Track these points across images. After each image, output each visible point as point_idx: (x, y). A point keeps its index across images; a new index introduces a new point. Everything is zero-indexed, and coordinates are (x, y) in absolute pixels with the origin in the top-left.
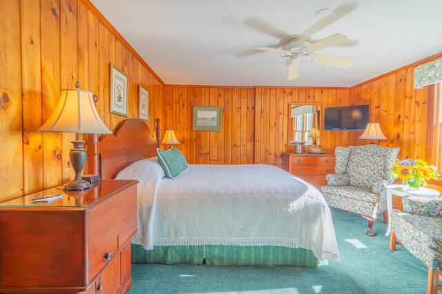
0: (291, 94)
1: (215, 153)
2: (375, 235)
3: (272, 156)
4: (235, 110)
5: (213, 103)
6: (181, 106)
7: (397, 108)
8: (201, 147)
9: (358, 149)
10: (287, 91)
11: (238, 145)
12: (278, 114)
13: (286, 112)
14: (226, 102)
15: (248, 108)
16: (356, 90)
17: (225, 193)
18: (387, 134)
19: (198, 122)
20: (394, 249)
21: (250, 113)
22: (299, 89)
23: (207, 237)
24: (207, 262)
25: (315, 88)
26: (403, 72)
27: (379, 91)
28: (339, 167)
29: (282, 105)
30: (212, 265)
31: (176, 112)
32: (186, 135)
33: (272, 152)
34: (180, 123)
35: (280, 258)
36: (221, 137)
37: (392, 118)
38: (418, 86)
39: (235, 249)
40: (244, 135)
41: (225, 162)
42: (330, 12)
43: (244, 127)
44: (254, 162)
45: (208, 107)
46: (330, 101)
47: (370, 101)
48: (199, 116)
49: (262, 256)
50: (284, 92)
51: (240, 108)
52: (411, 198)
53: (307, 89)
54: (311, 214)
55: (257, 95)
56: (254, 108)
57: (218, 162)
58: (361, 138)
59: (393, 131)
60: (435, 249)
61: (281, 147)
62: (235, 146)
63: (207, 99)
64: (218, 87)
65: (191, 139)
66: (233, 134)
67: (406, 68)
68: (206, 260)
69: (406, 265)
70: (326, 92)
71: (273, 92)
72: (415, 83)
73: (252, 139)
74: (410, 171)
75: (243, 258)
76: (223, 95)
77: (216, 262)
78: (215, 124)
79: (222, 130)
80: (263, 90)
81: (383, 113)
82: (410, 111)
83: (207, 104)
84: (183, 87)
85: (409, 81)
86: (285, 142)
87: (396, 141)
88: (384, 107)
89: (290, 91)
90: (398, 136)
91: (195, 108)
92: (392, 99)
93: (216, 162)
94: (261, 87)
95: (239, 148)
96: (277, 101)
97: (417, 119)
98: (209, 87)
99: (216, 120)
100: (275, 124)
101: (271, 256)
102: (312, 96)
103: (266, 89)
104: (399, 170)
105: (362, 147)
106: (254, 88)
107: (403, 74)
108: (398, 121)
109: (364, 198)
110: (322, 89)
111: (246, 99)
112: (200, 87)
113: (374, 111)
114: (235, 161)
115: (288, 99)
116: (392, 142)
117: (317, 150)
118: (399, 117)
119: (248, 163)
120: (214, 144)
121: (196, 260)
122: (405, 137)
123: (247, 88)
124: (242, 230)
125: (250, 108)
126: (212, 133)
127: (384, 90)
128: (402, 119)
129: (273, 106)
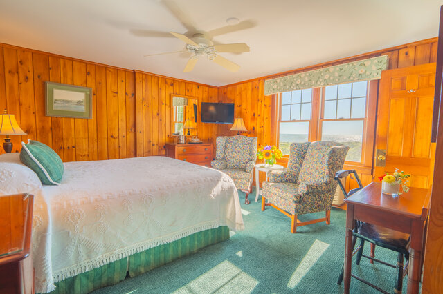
0: (172, 85)
1: (84, 146)
2: (250, 203)
3: (156, 147)
4: (110, 94)
5: (78, 81)
6: (22, 79)
7: (253, 108)
8: (61, 139)
9: (231, 139)
10: (169, 82)
11: (116, 135)
12: (160, 104)
13: (168, 104)
14: (98, 84)
15: (126, 94)
16: (222, 90)
17: (150, 191)
18: (247, 127)
19: (55, 105)
20: (265, 209)
21: (130, 101)
22: (180, 82)
23: (132, 246)
24: (131, 274)
25: (193, 83)
26: (257, 82)
27: (241, 94)
28: (219, 154)
29: (164, 95)
30: (138, 274)
31: (11, 88)
32: (34, 122)
33: (155, 143)
34: (20, 104)
35: (203, 241)
36: (92, 125)
37: (249, 116)
38: (267, 94)
39: (162, 248)
40: (123, 124)
41: (99, 157)
42: (238, 22)
43: (122, 115)
44: (135, 155)
45: (72, 86)
46: (204, 97)
47: (234, 101)
48: (55, 97)
49: (188, 245)
50: (166, 82)
51: (117, 93)
52: (273, 172)
53: (187, 83)
54: (226, 195)
55: (138, 81)
56: (134, 95)
57: (89, 157)
58: (231, 129)
59: (251, 125)
60: (295, 202)
61: (164, 138)
62: (112, 137)
63: (69, 75)
64: (86, 63)
65: (43, 128)
66: (109, 123)
67: (259, 79)
68: (130, 272)
69: (275, 217)
70: (201, 88)
71: (154, 80)
72: (266, 92)
73: (133, 129)
74: (271, 153)
75: (171, 254)
76: (92, 73)
77: (142, 270)
78: (83, 108)
79: (93, 117)
80: (144, 76)
81: (243, 111)
82: (261, 111)
83: (69, 82)
84: (24, 50)
85: (260, 89)
86: (168, 133)
87: (252, 132)
88: (244, 106)
89: (172, 82)
90: (254, 129)
91: (48, 85)
92: (249, 101)
93: (86, 158)
94: (142, 73)
95: (117, 140)
96: (159, 90)
97: (265, 117)
98: (72, 60)
99: (84, 103)
100: (158, 114)
101: (196, 243)
102: (190, 91)
103: (148, 76)
104: (264, 153)
105: (234, 137)
106: (134, 72)
107: (256, 83)
108: (254, 117)
109: (243, 177)
110: (198, 85)
111: (124, 83)
112: (57, 57)
113: (237, 109)
114: (113, 155)
115: (170, 90)
116: (249, 133)
117: (196, 140)
118: (254, 115)
119: (128, 156)
120: (82, 134)
121: (117, 278)
122: (258, 129)
123: (125, 71)
124: (171, 226)
125: (130, 95)
126: (79, 122)
127: (244, 93)
128: (256, 116)
129: (155, 95)
